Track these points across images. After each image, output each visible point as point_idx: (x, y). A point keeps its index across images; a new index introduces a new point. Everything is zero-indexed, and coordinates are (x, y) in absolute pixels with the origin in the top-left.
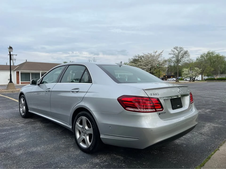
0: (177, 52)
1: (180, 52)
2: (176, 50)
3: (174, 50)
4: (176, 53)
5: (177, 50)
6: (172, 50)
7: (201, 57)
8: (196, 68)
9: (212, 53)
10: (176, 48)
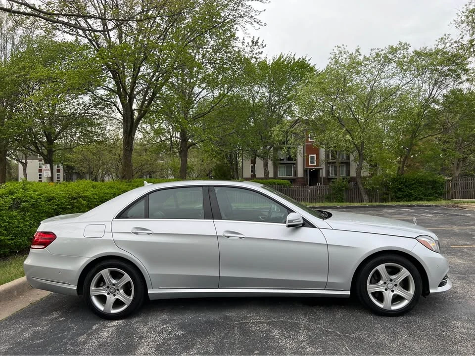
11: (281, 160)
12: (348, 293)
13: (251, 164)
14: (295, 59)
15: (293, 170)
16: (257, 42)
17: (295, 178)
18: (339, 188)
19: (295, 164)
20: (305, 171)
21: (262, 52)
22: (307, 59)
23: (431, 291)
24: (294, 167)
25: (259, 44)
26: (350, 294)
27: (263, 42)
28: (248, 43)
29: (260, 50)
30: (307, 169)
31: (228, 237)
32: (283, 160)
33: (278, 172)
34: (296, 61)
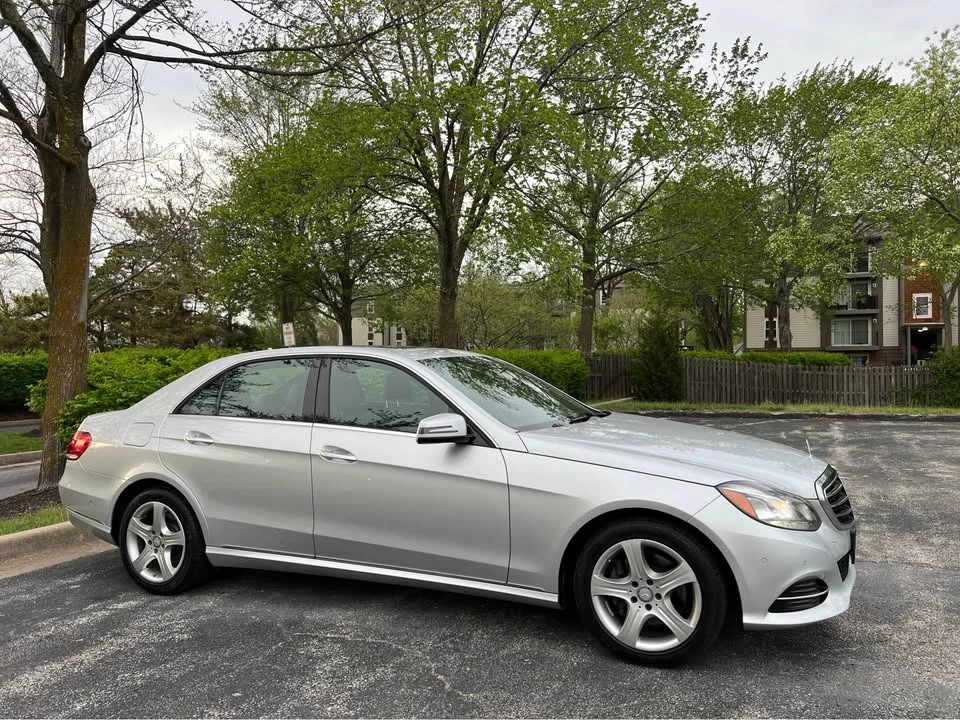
11: (839, 307)
12: (554, 598)
13: (766, 316)
14: (852, 74)
15: (870, 329)
16: (745, 49)
17: (877, 348)
18: (948, 372)
19: (878, 316)
20: (902, 331)
21: (756, 69)
22: (882, 69)
23: (747, 619)
24: (873, 324)
25: (750, 53)
26: (556, 600)
27: (759, 49)
28: (724, 53)
29: (752, 67)
30: (906, 327)
31: (330, 458)
32: (846, 307)
33: (833, 334)
34: (856, 76)
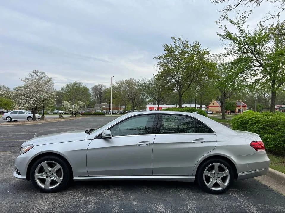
0: (37, 77)
1: (42, 77)
2: (36, 75)
3: (32, 74)
4: (35, 78)
5: (38, 75)
6: (30, 74)
7: (66, 87)
8: (79, 102)
9: (79, 84)
10: (35, 72)
